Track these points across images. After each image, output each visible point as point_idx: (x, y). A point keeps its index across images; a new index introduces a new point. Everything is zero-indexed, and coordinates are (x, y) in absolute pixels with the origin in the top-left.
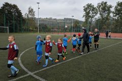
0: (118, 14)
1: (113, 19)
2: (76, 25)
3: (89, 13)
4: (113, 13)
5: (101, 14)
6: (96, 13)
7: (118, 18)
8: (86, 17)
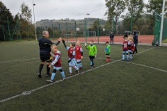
0: (154, 8)
1: (147, 15)
2: (96, 27)
3: (113, 8)
4: (147, 6)
5: (130, 10)
6: (123, 9)
7: (154, 13)
8: (110, 14)
